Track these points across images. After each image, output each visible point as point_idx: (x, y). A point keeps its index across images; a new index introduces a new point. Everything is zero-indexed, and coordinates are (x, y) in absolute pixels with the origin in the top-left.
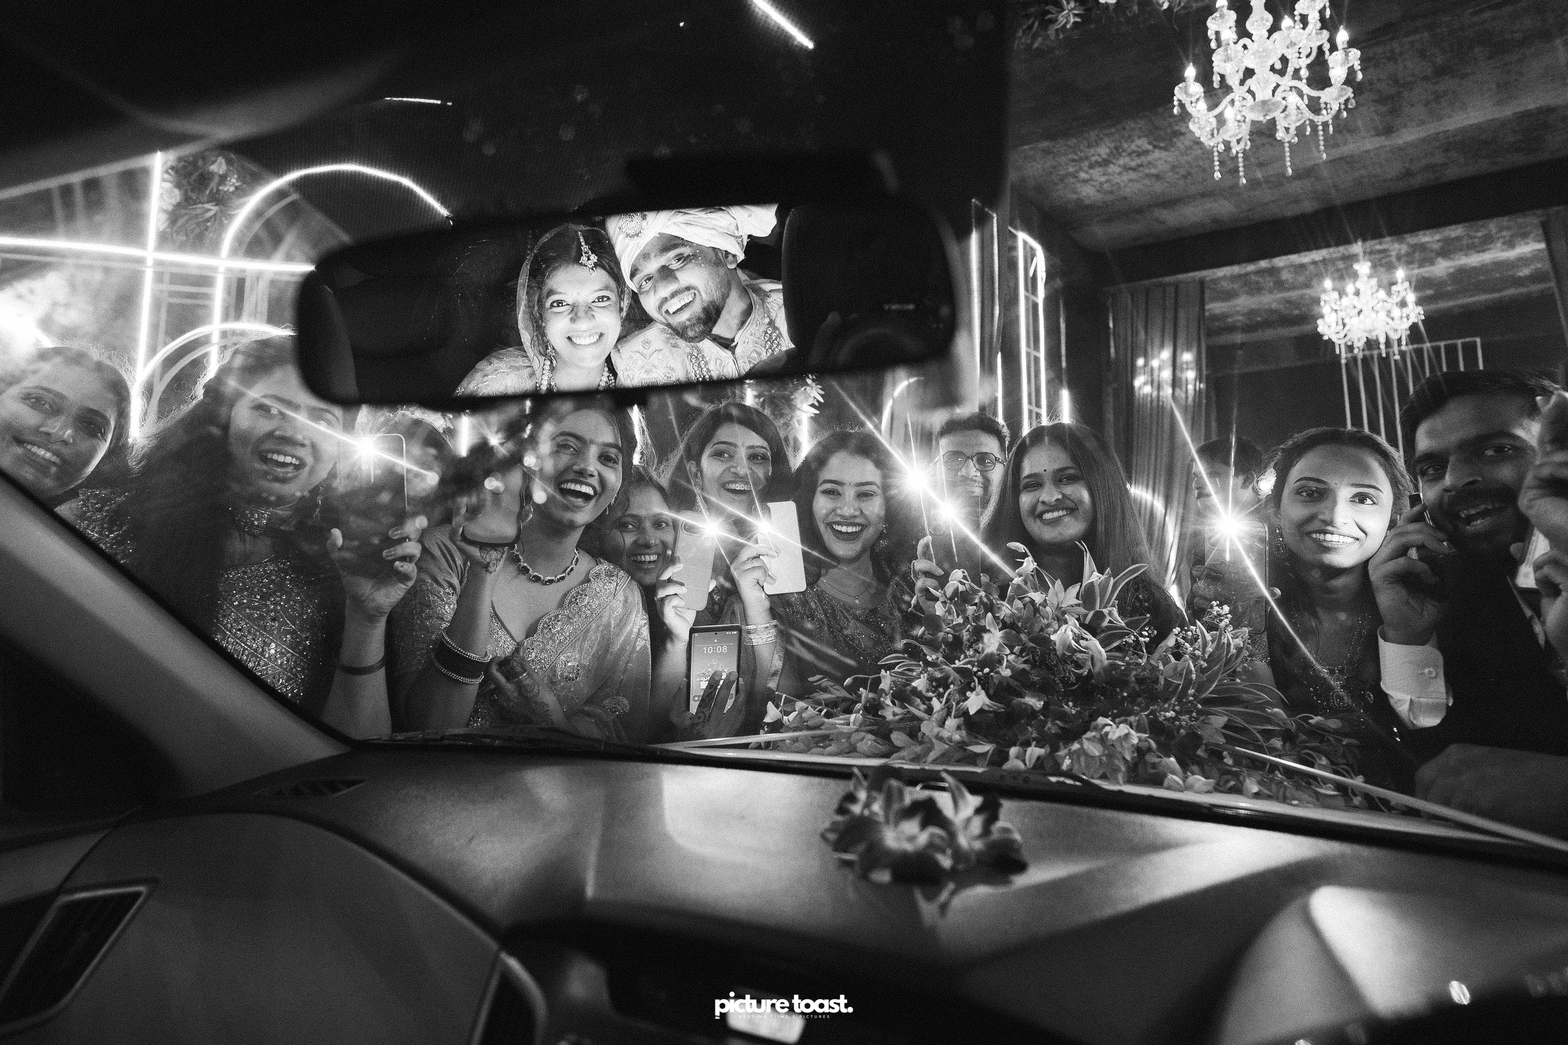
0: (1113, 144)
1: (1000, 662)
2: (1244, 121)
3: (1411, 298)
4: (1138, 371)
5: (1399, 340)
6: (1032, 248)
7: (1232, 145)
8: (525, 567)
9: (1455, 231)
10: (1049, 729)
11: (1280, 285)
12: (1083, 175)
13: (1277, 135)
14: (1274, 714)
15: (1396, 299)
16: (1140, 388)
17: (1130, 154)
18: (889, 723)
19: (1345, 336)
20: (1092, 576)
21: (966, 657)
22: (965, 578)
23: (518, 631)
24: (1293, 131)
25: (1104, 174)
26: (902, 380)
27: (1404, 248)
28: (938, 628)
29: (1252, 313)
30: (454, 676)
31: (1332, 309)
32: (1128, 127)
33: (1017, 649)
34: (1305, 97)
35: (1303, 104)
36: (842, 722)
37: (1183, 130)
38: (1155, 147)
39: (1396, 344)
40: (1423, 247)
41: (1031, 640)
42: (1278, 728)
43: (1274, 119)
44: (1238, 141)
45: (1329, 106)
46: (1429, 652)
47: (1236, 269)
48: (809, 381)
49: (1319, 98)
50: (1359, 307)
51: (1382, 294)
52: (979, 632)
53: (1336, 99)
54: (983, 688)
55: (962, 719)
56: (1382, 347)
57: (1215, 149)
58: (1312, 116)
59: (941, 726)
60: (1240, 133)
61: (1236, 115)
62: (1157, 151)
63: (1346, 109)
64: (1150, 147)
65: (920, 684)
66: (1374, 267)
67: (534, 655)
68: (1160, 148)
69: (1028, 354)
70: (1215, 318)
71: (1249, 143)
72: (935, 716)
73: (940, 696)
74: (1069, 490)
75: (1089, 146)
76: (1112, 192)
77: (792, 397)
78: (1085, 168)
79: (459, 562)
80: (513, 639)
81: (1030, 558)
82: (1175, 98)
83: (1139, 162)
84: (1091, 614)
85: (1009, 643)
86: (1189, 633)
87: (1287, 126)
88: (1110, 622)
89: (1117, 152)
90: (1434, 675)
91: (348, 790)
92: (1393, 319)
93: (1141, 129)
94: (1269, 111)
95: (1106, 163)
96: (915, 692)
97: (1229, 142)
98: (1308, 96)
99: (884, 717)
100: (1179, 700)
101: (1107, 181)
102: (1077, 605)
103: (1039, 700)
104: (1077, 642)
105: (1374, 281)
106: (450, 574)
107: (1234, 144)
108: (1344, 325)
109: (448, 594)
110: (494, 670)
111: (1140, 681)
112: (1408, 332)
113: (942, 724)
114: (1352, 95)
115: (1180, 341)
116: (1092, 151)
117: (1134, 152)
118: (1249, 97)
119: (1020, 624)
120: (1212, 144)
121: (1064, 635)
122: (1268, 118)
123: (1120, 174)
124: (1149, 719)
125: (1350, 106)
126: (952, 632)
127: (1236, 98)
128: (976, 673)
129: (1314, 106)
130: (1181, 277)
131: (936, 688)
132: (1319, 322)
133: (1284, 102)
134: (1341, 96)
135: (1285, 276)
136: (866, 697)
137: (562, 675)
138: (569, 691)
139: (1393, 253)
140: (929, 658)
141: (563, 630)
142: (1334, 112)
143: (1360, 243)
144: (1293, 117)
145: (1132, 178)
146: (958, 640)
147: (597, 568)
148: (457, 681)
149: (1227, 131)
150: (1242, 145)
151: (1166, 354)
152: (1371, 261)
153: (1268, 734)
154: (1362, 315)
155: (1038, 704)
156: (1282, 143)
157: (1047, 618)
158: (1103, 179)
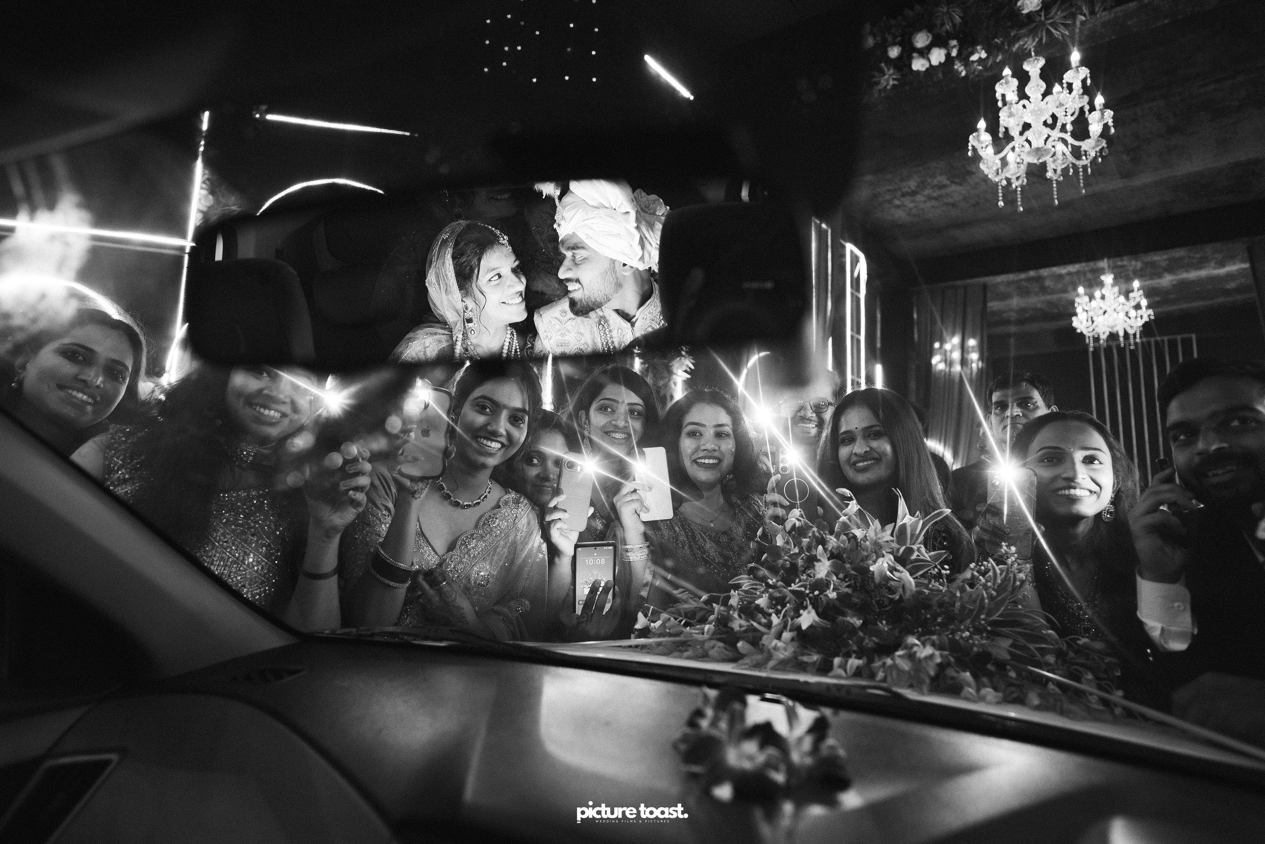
0: (920, 179)
1: (827, 586)
2: (1023, 163)
3: (1144, 303)
4: (935, 351)
5: (1135, 335)
6: (857, 256)
7: (1012, 181)
8: (448, 494)
9: (1179, 253)
10: (867, 644)
11: (1044, 290)
12: (897, 202)
13: (1047, 174)
14: (1049, 635)
15: (1133, 303)
16: (936, 365)
17: (932, 187)
18: (736, 633)
19: (1094, 330)
20: (905, 517)
21: (800, 581)
22: (801, 516)
23: (441, 547)
24: (1059, 172)
25: (913, 201)
26: (754, 354)
27: (1139, 265)
28: (779, 557)
29: (1022, 310)
30: (387, 581)
31: (1084, 309)
32: (931, 167)
33: (841, 576)
34: (1070, 146)
35: (1067, 151)
36: (697, 631)
37: (974, 170)
38: (953, 182)
39: (1132, 337)
40: (1153, 264)
41: (853, 569)
42: (1051, 647)
43: (1045, 162)
44: (1017, 179)
45: (1088, 153)
46: (1179, 589)
47: (1011, 277)
48: (683, 353)
49: (1080, 147)
50: (1104, 308)
51: (1122, 299)
52: (812, 560)
53: (1093, 148)
54: (813, 607)
55: (795, 632)
56: (1122, 339)
57: (999, 184)
58: (1074, 161)
59: (777, 639)
60: (1018, 172)
61: (1016, 158)
62: (953, 185)
63: (1101, 156)
64: (948, 183)
65: (762, 602)
66: (1115, 279)
67: (452, 566)
68: (956, 183)
69: (852, 337)
70: (994, 313)
71: (1025, 180)
72: (773, 630)
73: (778, 613)
74: (875, 444)
75: (902, 180)
76: (918, 215)
77: (671, 364)
78: (899, 197)
79: (394, 490)
80: (436, 553)
81: (855, 502)
82: (970, 144)
83: (940, 193)
84: (903, 548)
85: (836, 570)
86: (983, 568)
87: (1055, 168)
88: (918, 556)
89: (923, 185)
90: (1182, 608)
91: (291, 678)
92: (1130, 318)
93: (942, 168)
94: (1042, 155)
95: (914, 193)
96: (758, 608)
97: (1010, 179)
98: (1071, 144)
99: (732, 629)
100: (973, 622)
101: (915, 207)
102: (891, 541)
103: (859, 619)
104: (891, 572)
105: (1116, 289)
106: (385, 499)
107: (1013, 180)
108: (1093, 322)
109: (385, 515)
110: (421, 579)
111: (941, 604)
112: (1141, 329)
113: (779, 637)
114: (1106, 146)
115: (967, 331)
116: (904, 184)
117: (935, 186)
118: (1027, 145)
119: (845, 556)
120: (997, 180)
121: (881, 566)
122: (1041, 161)
123: (925, 202)
124: (949, 639)
125: (1104, 154)
126: (789, 559)
127: (1017, 146)
128: (808, 594)
129: (1077, 153)
130: (969, 281)
131: (775, 605)
132: (1074, 318)
133: (1053, 149)
134: (1097, 146)
135: (1048, 283)
136: (719, 610)
137: (475, 582)
138: (480, 595)
139: (1131, 268)
140: (770, 582)
141: (477, 546)
142: (1090, 158)
143: (1106, 260)
144: (1060, 162)
145: (933, 205)
146: (794, 566)
147: (506, 497)
148: (389, 586)
149: (1008, 171)
150: (1020, 182)
151: (956, 340)
152: (1114, 273)
153: (1043, 651)
154: (1106, 314)
155: (858, 622)
156: (1051, 180)
157: (867, 551)
158: (911, 205)
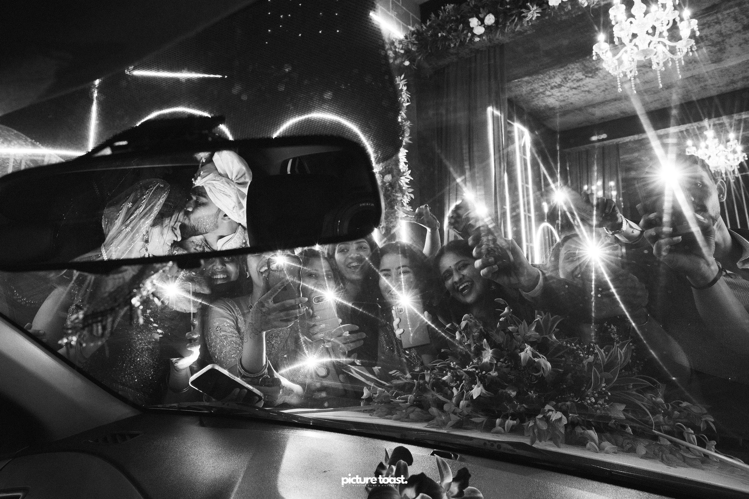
0: (563, 76)
1: (491, 367)
2: (633, 61)
3: (739, 148)
5: (734, 171)
6: (522, 131)
10: (519, 409)
12: (548, 93)
13: (652, 67)
15: (730, 149)
17: (572, 81)
18: (429, 401)
21: (472, 364)
24: (661, 64)
25: (560, 92)
27: (734, 121)
32: (570, 68)
33: (500, 359)
34: (667, 47)
35: (666, 50)
37: (600, 67)
38: (586, 77)
39: (731, 173)
40: (745, 121)
43: (650, 59)
44: (631, 72)
45: (681, 50)
47: (636, 137)
49: (676, 46)
51: (722, 147)
52: (479, 349)
53: (685, 46)
54: (481, 383)
55: (469, 400)
56: (724, 174)
57: (618, 76)
58: (672, 56)
59: (457, 405)
60: (631, 67)
61: (628, 58)
62: (587, 78)
63: (691, 51)
64: (584, 77)
65: (447, 378)
66: (716, 132)
68: (589, 77)
69: (523, 186)
70: (625, 162)
71: (637, 72)
72: (454, 399)
73: (457, 386)
75: (550, 78)
76: (564, 101)
78: (549, 90)
81: (508, 307)
82: (594, 51)
83: (578, 84)
85: (497, 356)
87: (658, 62)
89: (565, 80)
92: (729, 160)
93: (577, 68)
94: (648, 54)
95: (560, 86)
96: (444, 383)
97: (626, 72)
98: (669, 46)
101: (561, 95)
103: (514, 391)
105: (717, 140)
107: (628, 73)
112: (739, 167)
113: (458, 403)
114: (694, 43)
115: (607, 176)
116: (552, 80)
117: (575, 80)
118: (635, 48)
119: (503, 345)
120: (616, 74)
122: (647, 58)
123: (568, 91)
125: (693, 50)
127: (628, 49)
128: (478, 373)
129: (673, 51)
131: (455, 381)
133: (655, 50)
134: (688, 44)
139: (727, 125)
140: (452, 365)
142: (684, 53)
143: (707, 120)
144: (661, 57)
145: (575, 93)
149: (623, 67)
150: (633, 74)
151: (600, 183)
152: (714, 130)
155: (513, 394)
156: (655, 71)
157: (519, 342)
158: (559, 94)
